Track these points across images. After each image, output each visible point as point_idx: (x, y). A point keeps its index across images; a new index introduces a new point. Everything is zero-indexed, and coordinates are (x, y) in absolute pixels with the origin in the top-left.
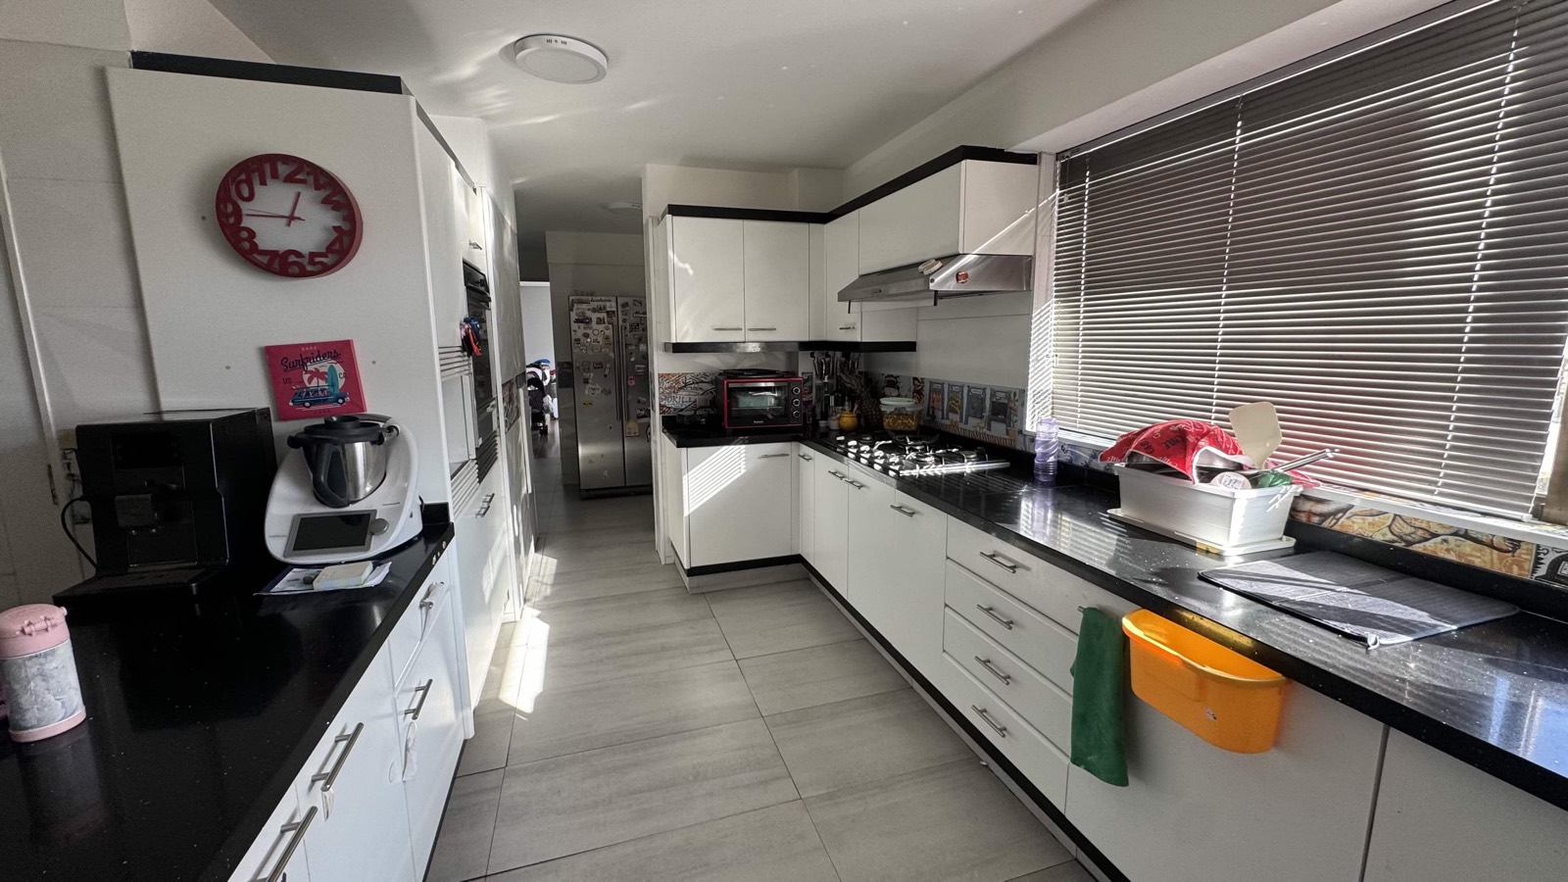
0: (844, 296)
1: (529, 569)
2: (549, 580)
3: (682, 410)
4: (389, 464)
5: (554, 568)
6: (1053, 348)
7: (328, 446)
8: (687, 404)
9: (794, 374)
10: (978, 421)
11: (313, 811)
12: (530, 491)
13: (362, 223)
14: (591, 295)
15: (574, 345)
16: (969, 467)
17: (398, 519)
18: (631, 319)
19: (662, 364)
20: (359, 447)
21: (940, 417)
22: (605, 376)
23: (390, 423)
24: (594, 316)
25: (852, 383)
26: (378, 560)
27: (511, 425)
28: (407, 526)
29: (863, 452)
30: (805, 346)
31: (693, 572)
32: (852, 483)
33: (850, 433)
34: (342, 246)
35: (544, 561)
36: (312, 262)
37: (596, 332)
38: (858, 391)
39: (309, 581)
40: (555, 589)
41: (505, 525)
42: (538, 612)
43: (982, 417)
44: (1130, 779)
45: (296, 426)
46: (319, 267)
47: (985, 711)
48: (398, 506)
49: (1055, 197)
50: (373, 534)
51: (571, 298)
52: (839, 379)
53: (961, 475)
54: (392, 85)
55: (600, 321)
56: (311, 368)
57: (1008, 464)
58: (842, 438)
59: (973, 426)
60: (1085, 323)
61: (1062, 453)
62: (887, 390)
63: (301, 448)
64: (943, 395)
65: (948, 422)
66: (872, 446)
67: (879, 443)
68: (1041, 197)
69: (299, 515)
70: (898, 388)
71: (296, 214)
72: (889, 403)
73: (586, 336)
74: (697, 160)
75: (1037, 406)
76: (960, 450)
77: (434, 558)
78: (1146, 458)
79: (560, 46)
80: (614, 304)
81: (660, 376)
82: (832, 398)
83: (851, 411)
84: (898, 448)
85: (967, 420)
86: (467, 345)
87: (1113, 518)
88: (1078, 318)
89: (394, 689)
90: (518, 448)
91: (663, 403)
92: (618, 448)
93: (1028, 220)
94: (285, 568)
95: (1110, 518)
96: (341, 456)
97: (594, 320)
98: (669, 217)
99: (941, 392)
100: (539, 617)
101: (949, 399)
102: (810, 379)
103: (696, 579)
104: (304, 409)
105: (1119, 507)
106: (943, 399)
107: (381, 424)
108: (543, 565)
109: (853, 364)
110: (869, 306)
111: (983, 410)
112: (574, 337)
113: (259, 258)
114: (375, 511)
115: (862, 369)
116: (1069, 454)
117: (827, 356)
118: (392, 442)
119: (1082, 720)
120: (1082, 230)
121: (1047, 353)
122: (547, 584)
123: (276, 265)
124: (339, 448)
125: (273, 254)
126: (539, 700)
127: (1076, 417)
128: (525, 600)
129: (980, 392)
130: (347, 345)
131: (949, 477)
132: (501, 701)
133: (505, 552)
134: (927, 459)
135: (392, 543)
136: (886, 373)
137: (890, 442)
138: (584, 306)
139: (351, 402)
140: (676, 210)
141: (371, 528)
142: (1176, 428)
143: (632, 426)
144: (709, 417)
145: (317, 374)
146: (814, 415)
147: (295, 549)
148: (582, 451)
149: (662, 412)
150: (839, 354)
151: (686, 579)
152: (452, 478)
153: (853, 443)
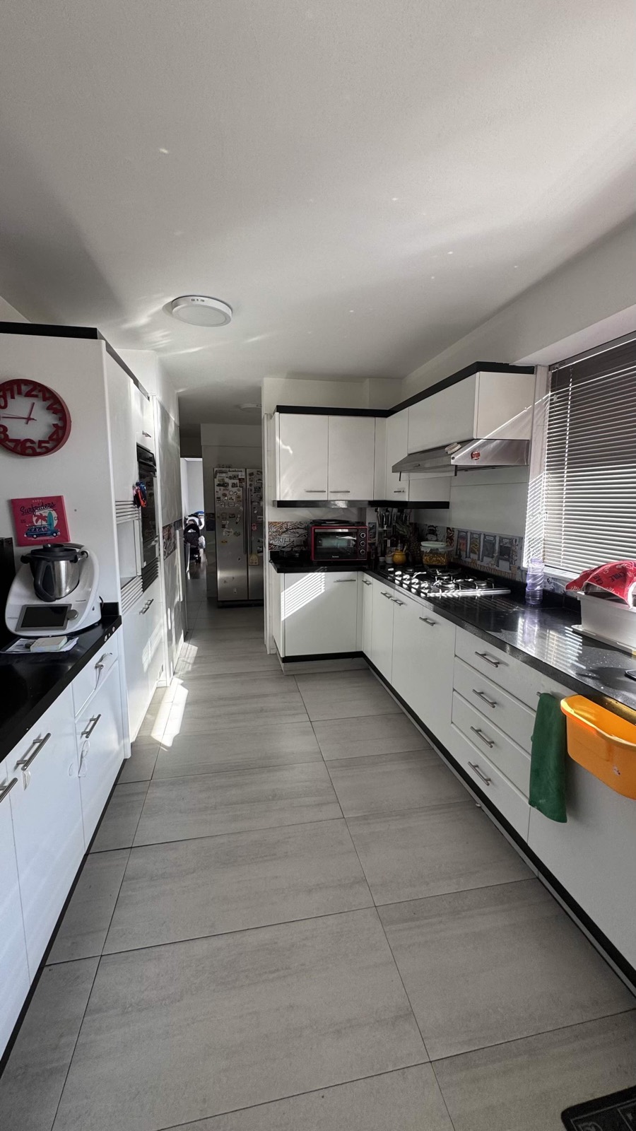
0: (397, 468)
1: (179, 653)
2: (191, 660)
3: (284, 547)
4: (81, 576)
5: (195, 652)
6: (544, 508)
7: (43, 562)
8: (288, 543)
9: (363, 524)
10: (490, 559)
11: (15, 780)
12: (181, 600)
13: (71, 422)
14: (229, 467)
15: (216, 502)
16: (478, 592)
17: (85, 610)
18: (255, 484)
19: (271, 515)
20: (63, 564)
21: (465, 556)
22: (237, 523)
23: (83, 549)
24: (230, 482)
25: (403, 530)
26: (71, 636)
27: (169, 554)
28: (90, 616)
29: (405, 579)
30: (373, 504)
31: (287, 660)
32: (395, 601)
33: (396, 566)
34: (59, 435)
35: (189, 648)
36: (40, 447)
37: (231, 493)
38: (408, 537)
39: (28, 646)
40: (195, 667)
41: (162, 621)
42: (181, 681)
43: (493, 557)
44: (568, 818)
45: (26, 550)
46: (44, 450)
47: (477, 766)
48: (84, 602)
49: (548, 397)
50: (68, 619)
51: (215, 469)
52: (394, 527)
53: (473, 598)
54: (91, 334)
55: (234, 485)
56: (38, 513)
57: (509, 591)
58: (392, 569)
59: (486, 563)
60: (567, 489)
61: (547, 584)
62: (429, 537)
63: (29, 564)
64: (467, 541)
65: (469, 560)
66: (412, 575)
67: (417, 574)
68: (536, 398)
69: (25, 605)
70: (436, 535)
71: (32, 417)
72: (427, 546)
73: (225, 495)
74: (298, 375)
75: (532, 550)
76: (475, 580)
77: (106, 637)
78: (599, 588)
79: (200, 303)
80: (244, 473)
81: (270, 523)
82: (389, 541)
83: (402, 551)
84: (430, 578)
85: (482, 559)
86: (136, 501)
87: (575, 632)
88: (563, 485)
89: (75, 718)
90: (173, 569)
91: (271, 542)
92: (242, 573)
93: (527, 414)
94: (17, 637)
95: (573, 632)
96: (52, 570)
97: (230, 485)
98: (277, 414)
99: (465, 538)
100: (182, 685)
101: (471, 544)
102: (374, 527)
103: (289, 665)
104: (33, 539)
105: (580, 624)
106: (467, 543)
107: (78, 550)
108: (187, 650)
109: (406, 517)
110: (414, 475)
111: (493, 552)
112: (216, 497)
113: (10, 444)
114: (71, 605)
115: (412, 520)
116: (552, 585)
117: (387, 511)
118: (83, 561)
119: (537, 773)
120: (566, 421)
121: (539, 511)
122: (189, 663)
123: (19, 448)
124: (50, 564)
125: (17, 441)
126: (176, 739)
127: (560, 558)
128: (174, 673)
129: (492, 538)
130: (59, 499)
131: (464, 598)
132: (152, 738)
133: (161, 639)
134: (449, 586)
135: (80, 626)
136: (430, 523)
137: (425, 573)
138: (224, 475)
139: (60, 536)
140: (282, 409)
141: (67, 615)
142: (620, 567)
143: (254, 558)
144: (301, 552)
145: (41, 517)
146: (376, 553)
147: (22, 627)
148: (220, 575)
149: (270, 548)
150: (395, 510)
151: (282, 664)
152: (122, 589)
153: (399, 573)
